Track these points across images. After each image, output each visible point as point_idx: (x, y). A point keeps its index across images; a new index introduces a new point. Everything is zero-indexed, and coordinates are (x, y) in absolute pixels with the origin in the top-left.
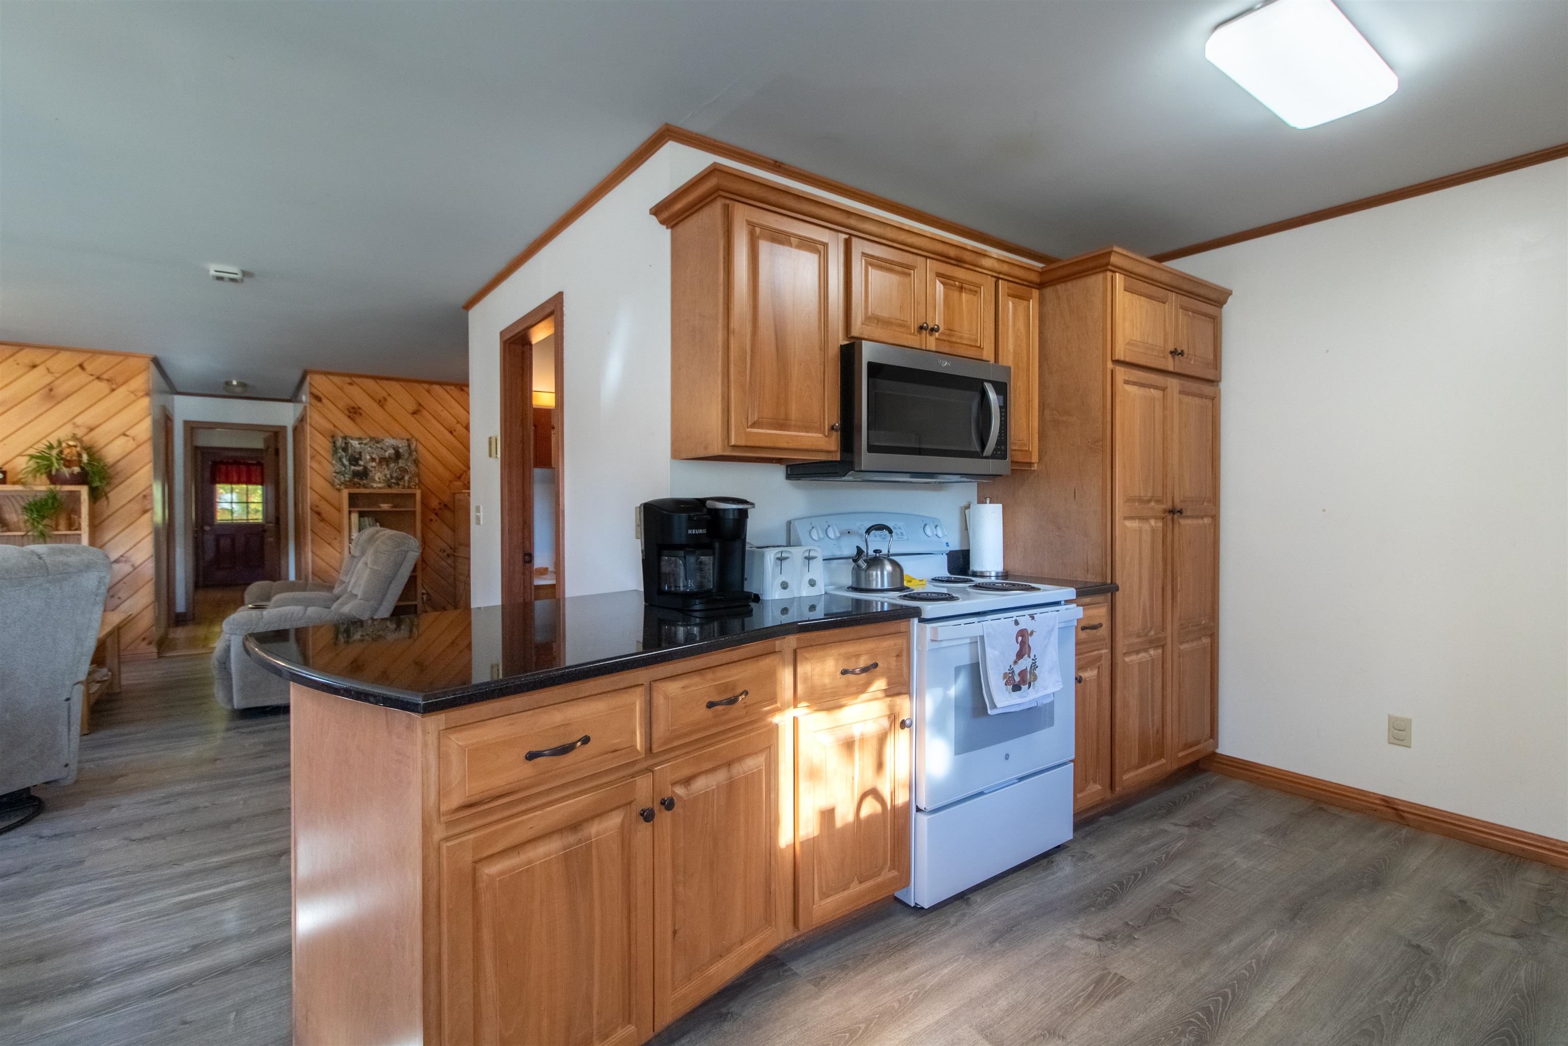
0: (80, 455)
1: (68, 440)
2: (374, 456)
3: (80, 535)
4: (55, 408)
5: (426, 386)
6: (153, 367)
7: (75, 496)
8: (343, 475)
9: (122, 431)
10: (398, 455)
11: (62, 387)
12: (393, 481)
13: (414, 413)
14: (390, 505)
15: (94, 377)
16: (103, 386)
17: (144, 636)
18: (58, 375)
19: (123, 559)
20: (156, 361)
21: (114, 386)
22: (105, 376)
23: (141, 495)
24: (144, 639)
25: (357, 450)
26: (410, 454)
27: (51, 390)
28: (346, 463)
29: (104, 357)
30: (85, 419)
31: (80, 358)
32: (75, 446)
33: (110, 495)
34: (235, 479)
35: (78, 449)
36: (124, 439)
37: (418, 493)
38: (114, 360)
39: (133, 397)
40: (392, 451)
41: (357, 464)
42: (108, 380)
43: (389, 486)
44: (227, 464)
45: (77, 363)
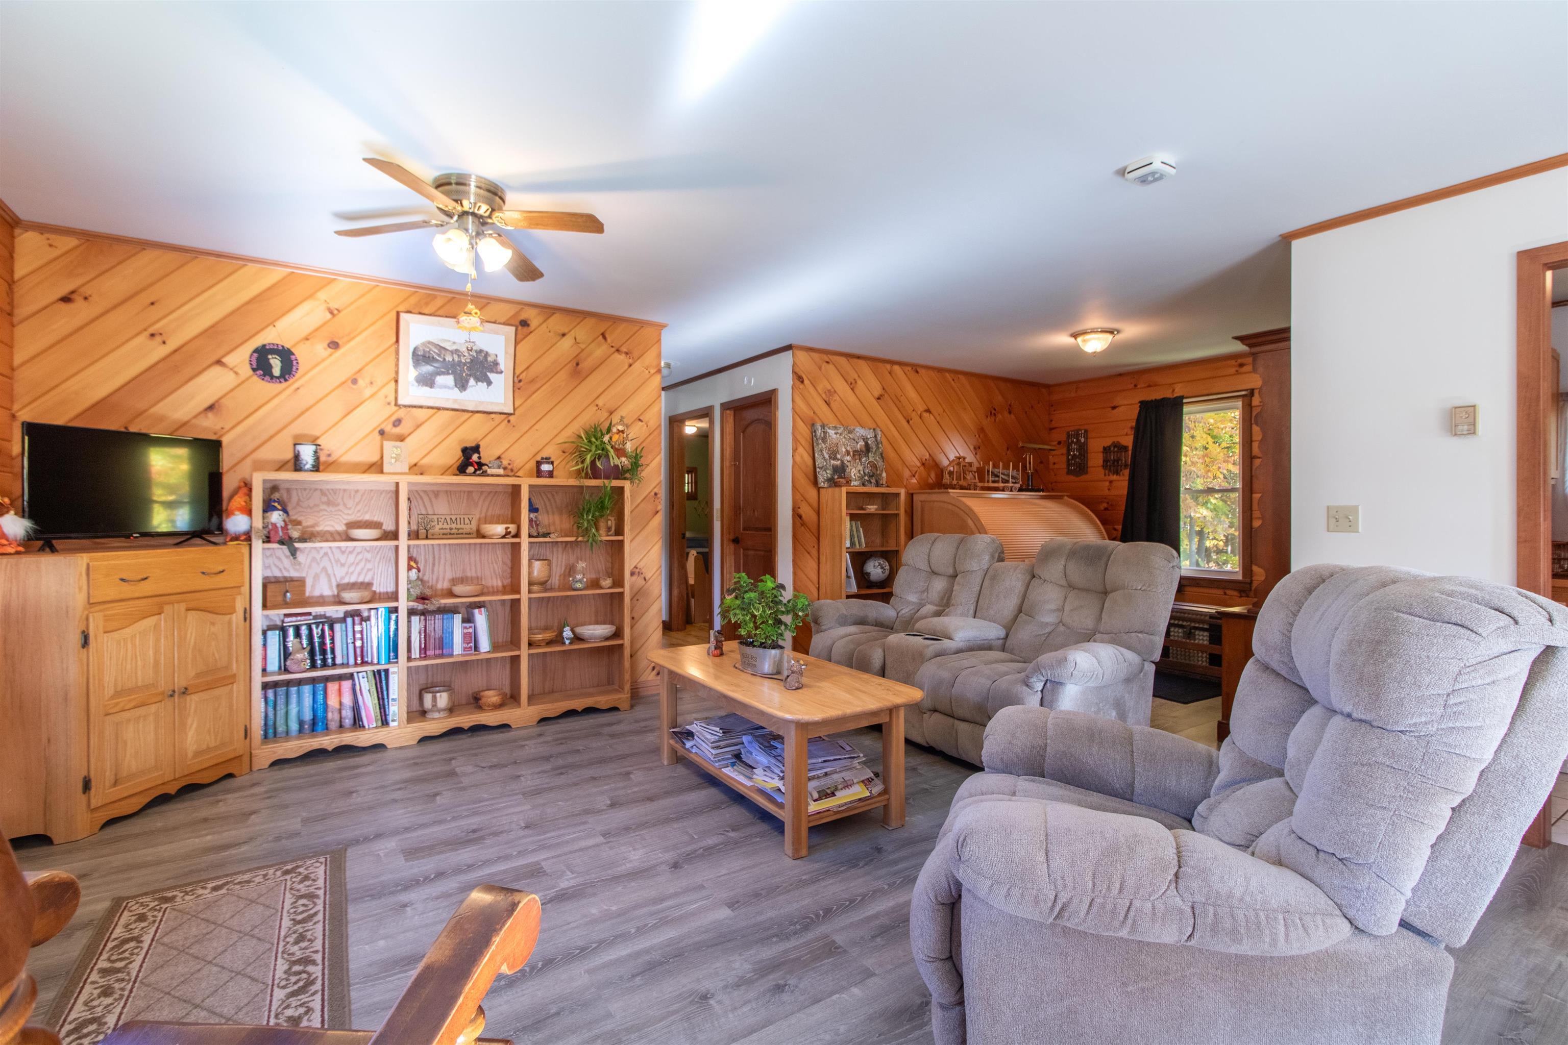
2: (849, 448)
3: (621, 541)
4: (582, 384)
5: (888, 366)
8: (825, 470)
9: (635, 417)
10: (868, 448)
11: (587, 361)
12: (866, 478)
13: (879, 398)
14: (875, 507)
15: (614, 349)
16: (622, 361)
18: (583, 346)
21: (631, 361)
22: (624, 349)
23: (653, 494)
25: (834, 441)
26: (878, 448)
27: (577, 364)
28: (827, 456)
29: (623, 325)
30: (606, 401)
31: (602, 327)
36: (638, 424)
37: (903, 492)
38: (632, 328)
39: (647, 374)
40: (862, 443)
41: (835, 459)
42: (626, 353)
43: (864, 485)
45: (602, 331)
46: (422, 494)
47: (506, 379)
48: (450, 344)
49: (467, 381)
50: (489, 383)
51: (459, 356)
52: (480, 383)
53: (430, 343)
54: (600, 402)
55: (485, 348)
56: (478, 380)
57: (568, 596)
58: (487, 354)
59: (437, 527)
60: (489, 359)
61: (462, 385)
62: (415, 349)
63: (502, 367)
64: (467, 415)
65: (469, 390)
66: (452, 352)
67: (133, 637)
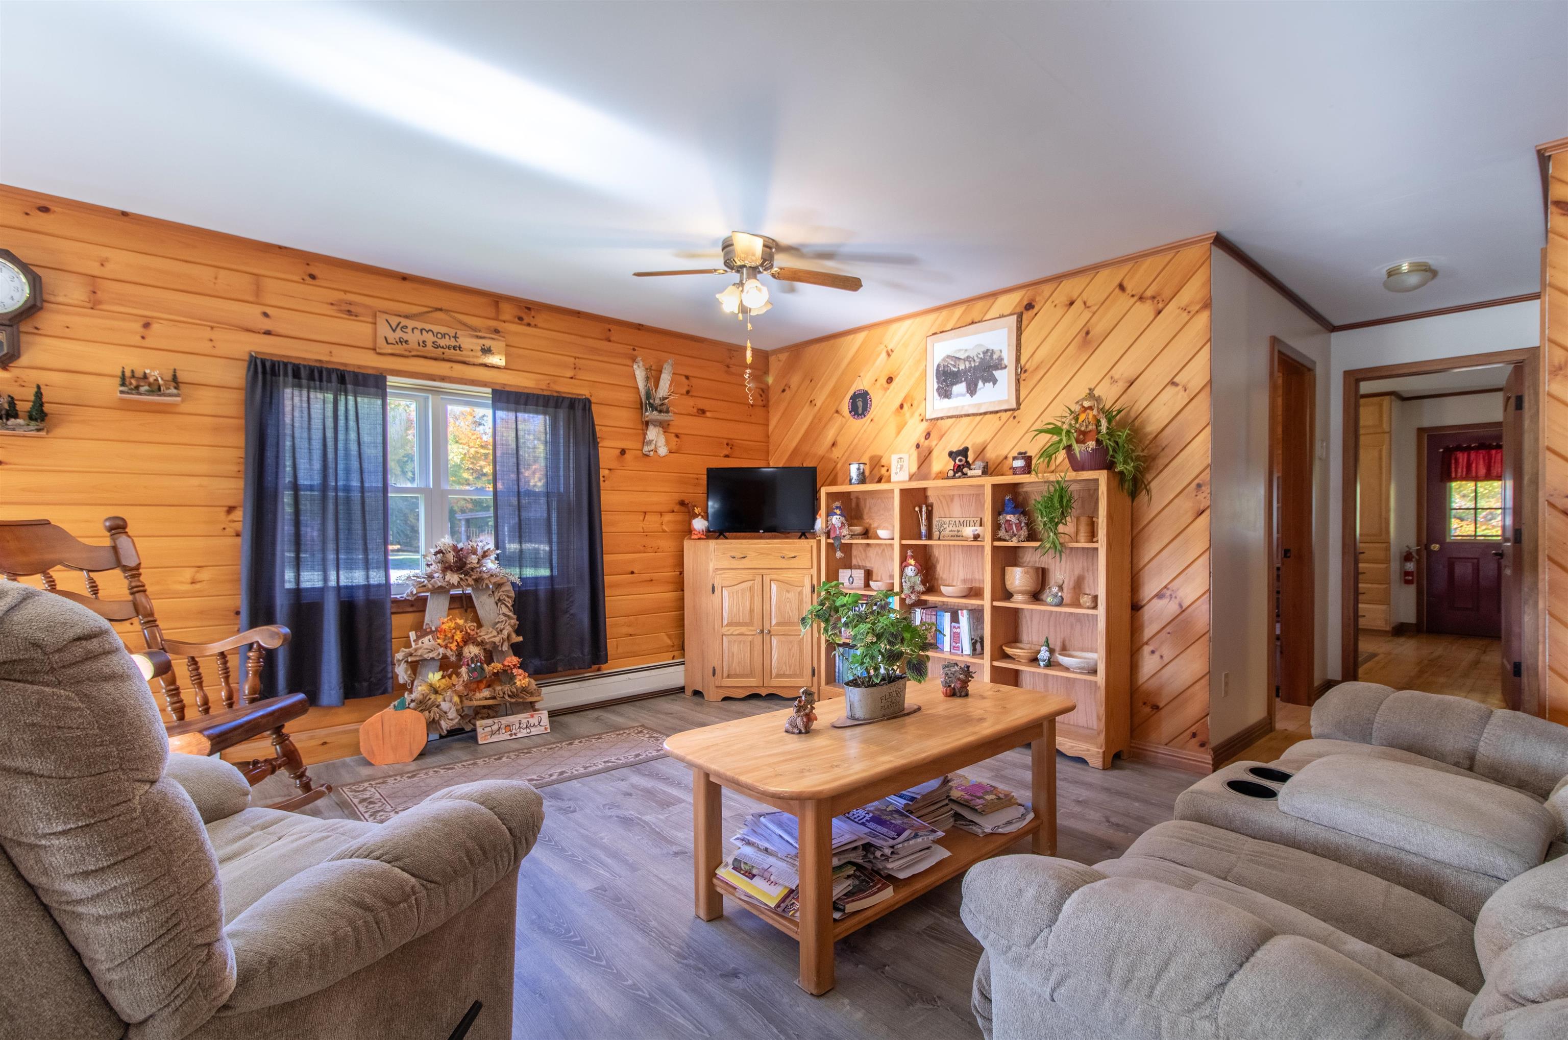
0: (1098, 423)
1: (1084, 399)
3: (1097, 549)
4: (1094, 354)
6: (1219, 255)
7: (1091, 488)
9: (1169, 378)
11: (1099, 328)
15: (1136, 298)
16: (1145, 310)
17: (1193, 729)
18: (1095, 308)
19: (1168, 593)
20: (1220, 241)
21: (1161, 306)
22: (1149, 293)
23: (1194, 485)
24: (1194, 735)
27: (1088, 333)
29: (1149, 260)
30: (1125, 369)
31: (1118, 275)
32: (1091, 408)
33: (1153, 485)
34: (1482, 471)
35: (1095, 412)
36: (1171, 390)
38: (1161, 260)
39: (1185, 316)
42: (1153, 298)
44: (1468, 449)
45: (1117, 282)
46: (942, 498)
47: (1009, 373)
48: (962, 352)
49: (976, 385)
50: (995, 381)
51: (970, 362)
52: (987, 384)
53: (948, 357)
54: (1117, 372)
55: (991, 347)
56: (985, 381)
57: (1072, 613)
58: (993, 352)
59: (948, 529)
60: (995, 357)
61: (972, 390)
62: (938, 366)
63: (1006, 362)
64: (979, 418)
65: (978, 393)
66: (964, 360)
67: (737, 592)
